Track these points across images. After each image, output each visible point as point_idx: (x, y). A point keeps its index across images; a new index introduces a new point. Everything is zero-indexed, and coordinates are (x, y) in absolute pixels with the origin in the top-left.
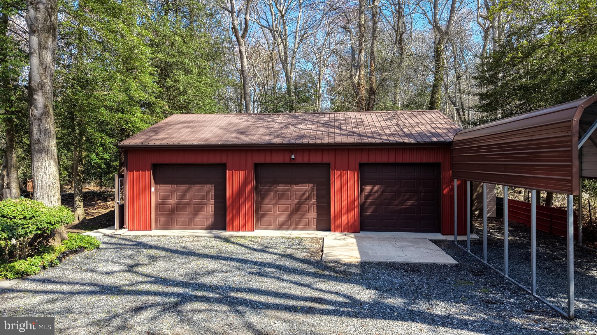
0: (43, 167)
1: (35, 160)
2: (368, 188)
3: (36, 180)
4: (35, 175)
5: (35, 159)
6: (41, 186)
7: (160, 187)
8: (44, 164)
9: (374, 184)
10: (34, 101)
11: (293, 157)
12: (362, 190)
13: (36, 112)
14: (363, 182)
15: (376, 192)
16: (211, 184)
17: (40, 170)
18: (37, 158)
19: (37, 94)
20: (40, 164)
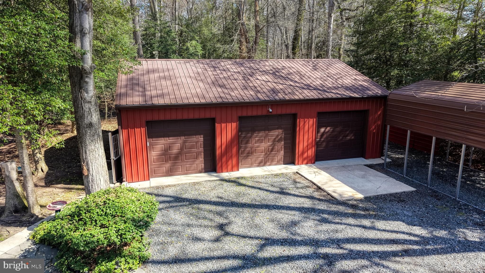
0: (97, 150)
1: (87, 144)
2: (322, 130)
3: (89, 162)
4: (89, 158)
5: (87, 142)
6: (96, 168)
7: (152, 141)
8: (97, 146)
9: (326, 127)
10: (85, 84)
11: (271, 110)
12: (318, 132)
13: (86, 95)
14: (319, 126)
15: (328, 132)
16: (200, 135)
17: (94, 153)
18: (90, 141)
19: (89, 77)
20: (93, 147)
